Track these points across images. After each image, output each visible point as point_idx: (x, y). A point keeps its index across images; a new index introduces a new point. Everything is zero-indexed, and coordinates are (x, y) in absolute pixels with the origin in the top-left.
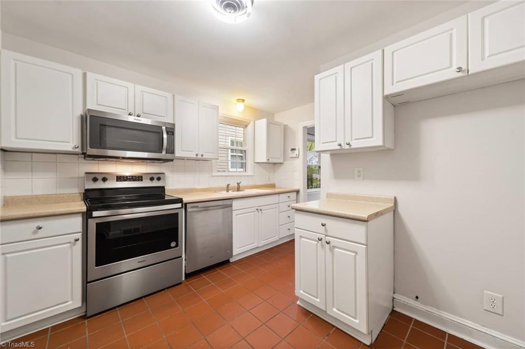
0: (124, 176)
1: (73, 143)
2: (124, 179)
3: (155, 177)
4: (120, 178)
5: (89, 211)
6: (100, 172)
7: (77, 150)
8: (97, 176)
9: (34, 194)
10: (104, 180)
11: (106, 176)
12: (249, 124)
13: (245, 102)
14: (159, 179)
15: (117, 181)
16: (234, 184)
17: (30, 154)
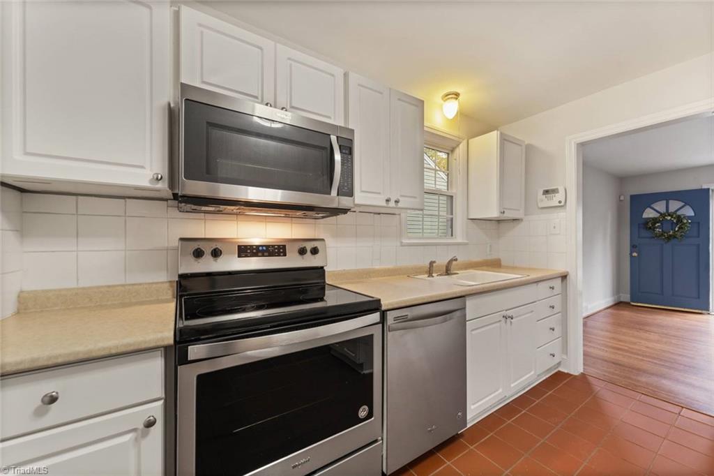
0: (252, 246)
1: (151, 170)
2: (252, 252)
3: (309, 246)
4: (245, 251)
5: (180, 342)
6: (207, 237)
7: (160, 185)
8: (201, 245)
9: (82, 285)
10: (216, 253)
11: (219, 246)
12: (458, 145)
13: (460, 98)
14: (315, 251)
15: (239, 256)
16: (442, 261)
17: (74, 197)
